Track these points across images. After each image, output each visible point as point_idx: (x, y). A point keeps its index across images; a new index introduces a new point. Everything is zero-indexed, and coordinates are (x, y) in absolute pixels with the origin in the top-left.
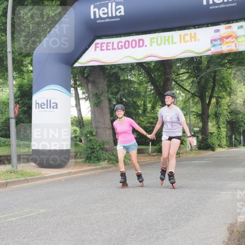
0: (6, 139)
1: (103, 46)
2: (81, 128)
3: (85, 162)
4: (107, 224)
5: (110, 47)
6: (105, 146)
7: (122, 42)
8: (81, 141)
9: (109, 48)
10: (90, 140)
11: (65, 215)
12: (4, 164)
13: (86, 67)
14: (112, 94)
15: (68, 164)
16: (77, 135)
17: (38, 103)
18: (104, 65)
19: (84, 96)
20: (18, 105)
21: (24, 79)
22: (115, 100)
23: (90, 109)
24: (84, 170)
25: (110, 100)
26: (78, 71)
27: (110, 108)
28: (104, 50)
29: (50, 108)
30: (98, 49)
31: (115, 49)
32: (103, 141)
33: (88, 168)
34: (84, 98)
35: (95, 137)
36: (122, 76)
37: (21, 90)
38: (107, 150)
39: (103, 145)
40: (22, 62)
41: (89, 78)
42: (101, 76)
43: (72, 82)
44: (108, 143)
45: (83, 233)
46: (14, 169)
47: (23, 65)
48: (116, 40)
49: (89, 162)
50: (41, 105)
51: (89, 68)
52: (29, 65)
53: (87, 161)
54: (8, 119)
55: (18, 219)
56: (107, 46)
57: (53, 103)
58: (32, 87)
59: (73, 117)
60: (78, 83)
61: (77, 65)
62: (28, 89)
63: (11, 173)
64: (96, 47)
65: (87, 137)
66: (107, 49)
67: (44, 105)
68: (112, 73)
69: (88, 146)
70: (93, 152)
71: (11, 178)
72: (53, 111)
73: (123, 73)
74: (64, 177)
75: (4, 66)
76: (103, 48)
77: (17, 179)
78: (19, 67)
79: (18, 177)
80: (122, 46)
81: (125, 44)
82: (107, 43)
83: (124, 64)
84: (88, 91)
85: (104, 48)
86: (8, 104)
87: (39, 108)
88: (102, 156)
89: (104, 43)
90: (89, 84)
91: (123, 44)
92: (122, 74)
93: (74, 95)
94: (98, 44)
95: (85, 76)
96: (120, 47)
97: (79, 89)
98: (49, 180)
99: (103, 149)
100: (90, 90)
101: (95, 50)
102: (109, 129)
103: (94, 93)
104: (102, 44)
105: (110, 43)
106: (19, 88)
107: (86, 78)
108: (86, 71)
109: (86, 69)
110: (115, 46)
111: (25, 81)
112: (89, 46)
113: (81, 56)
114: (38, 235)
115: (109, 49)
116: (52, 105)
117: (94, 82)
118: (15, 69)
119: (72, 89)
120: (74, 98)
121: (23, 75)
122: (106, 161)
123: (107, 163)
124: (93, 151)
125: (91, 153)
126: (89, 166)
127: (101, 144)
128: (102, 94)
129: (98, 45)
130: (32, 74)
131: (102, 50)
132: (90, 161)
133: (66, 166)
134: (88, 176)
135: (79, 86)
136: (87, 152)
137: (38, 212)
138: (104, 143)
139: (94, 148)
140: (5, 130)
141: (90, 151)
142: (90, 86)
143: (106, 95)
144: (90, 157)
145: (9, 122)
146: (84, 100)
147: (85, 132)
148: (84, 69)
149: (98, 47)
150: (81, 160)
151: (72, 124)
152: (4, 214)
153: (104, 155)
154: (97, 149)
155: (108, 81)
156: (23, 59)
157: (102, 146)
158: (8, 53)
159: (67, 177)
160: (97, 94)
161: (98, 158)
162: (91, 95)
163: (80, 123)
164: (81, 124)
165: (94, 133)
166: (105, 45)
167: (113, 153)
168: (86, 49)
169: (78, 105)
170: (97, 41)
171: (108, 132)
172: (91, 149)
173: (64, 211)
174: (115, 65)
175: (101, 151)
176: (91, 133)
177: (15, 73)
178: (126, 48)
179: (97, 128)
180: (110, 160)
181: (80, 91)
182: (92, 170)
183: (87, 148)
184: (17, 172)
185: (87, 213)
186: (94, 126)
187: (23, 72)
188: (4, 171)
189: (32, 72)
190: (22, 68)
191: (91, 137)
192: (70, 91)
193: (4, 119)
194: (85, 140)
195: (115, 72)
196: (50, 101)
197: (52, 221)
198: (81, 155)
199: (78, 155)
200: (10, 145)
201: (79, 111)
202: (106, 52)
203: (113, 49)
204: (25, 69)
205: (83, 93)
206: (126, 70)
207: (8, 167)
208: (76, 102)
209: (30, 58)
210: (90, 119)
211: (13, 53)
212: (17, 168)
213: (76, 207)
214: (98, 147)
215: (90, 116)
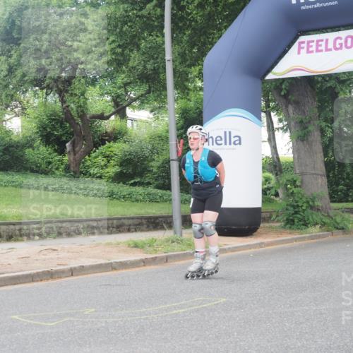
0: (164, 191)
1: (312, 46)
2: (277, 174)
3: (284, 227)
4: (322, 324)
5: (323, 48)
6: (316, 203)
7: (340, 38)
8: (277, 195)
9: (320, 48)
10: (292, 193)
11: (256, 308)
12: (162, 228)
13: (284, 80)
14: (326, 121)
15: (259, 230)
16: (271, 185)
17: (212, 137)
18: (314, 76)
19: (281, 125)
20: (182, 141)
21: (189, 100)
22: (330, 130)
23: (291, 145)
24: (283, 240)
25: (322, 131)
26: (272, 87)
27: (323, 143)
28: (312, 52)
29: (230, 144)
30: (303, 51)
31: (330, 50)
32: (312, 194)
33: (290, 237)
34: (282, 128)
35: (299, 189)
36: (341, 93)
37: (184, 117)
38: (318, 210)
39: (313, 202)
40: (187, 74)
41: (290, 97)
42: (309, 93)
43: (263, 104)
44: (321, 199)
45: (286, 336)
46: (178, 236)
47: (187, 80)
48: (331, 36)
49: (290, 228)
50: (216, 140)
51: (290, 81)
52: (197, 79)
53: (288, 226)
54: (168, 162)
55: (186, 312)
56: (318, 45)
57: (234, 137)
58: (201, 113)
59: (264, 157)
60: (272, 104)
61: (270, 77)
62: (195, 115)
63: (173, 242)
64: (300, 48)
65: (287, 189)
66: (318, 51)
67: (221, 139)
68: (325, 87)
69: (289, 203)
70: (296, 213)
71: (173, 251)
72: (233, 149)
73: (344, 88)
74: (253, 250)
75: (159, 82)
76: (311, 49)
77: (183, 252)
78: (182, 83)
79: (184, 248)
80: (341, 45)
81: (346, 42)
82: (318, 41)
83: (344, 73)
84: (287, 117)
85: (314, 48)
86: (167, 138)
87: (213, 144)
88: (311, 219)
89: (313, 41)
90: (290, 106)
91: (343, 41)
92: (342, 90)
93: (265, 124)
94: (303, 42)
95: (282, 93)
96: (338, 46)
97: (273, 114)
98: (230, 254)
99: (312, 208)
100: (292, 115)
101: (299, 53)
102: (321, 175)
103: (298, 120)
104: (309, 42)
105: (322, 40)
106: (183, 114)
107: (285, 96)
108: (283, 86)
109: (285, 82)
110: (331, 45)
111: (192, 104)
112: (289, 47)
113: (276, 63)
114: (217, 337)
115: (321, 51)
116: (233, 140)
117: (297, 103)
118: (176, 86)
119: (263, 115)
120: (266, 128)
121: (188, 94)
122: (318, 226)
123: (318, 230)
124: (296, 210)
125: (293, 214)
126: (290, 233)
127: (308, 199)
128: (309, 122)
129: (302, 45)
130: (201, 93)
131: (309, 52)
132: (293, 227)
133: (255, 233)
134: (290, 250)
135: (273, 109)
136: (288, 212)
137: (216, 303)
138: (314, 198)
139: (298, 206)
140: (163, 177)
141: (291, 210)
142: (291, 109)
143: (317, 122)
144: (293, 221)
145: (169, 166)
146: (281, 131)
147: (283, 180)
148: (281, 84)
149: (303, 48)
150: (278, 224)
151: (263, 168)
152: (166, 303)
153: (314, 217)
154: (304, 208)
155: (319, 101)
156: (189, 70)
157: (311, 203)
158: (167, 62)
159: (257, 250)
160: (301, 122)
161: (305, 221)
162: (293, 123)
163: (275, 166)
164: (278, 169)
165: (298, 183)
166: (314, 44)
167: (328, 213)
168: (285, 52)
169: (272, 139)
170: (302, 38)
171: (320, 181)
172: (294, 207)
173: (255, 302)
174: (330, 76)
175: (309, 211)
176: (294, 182)
177: (176, 92)
178: (347, 47)
179: (302, 174)
180: (324, 224)
181: (275, 118)
182: (296, 240)
183: (287, 205)
184: (182, 241)
185: (291, 306)
186: (298, 171)
187: (189, 89)
188: (163, 239)
189: (201, 89)
190: (186, 83)
191: (294, 189)
192: (259, 118)
193: (161, 162)
194: (284, 194)
195: (331, 87)
196: (230, 133)
197: (238, 316)
198: (277, 216)
199: (274, 217)
200: (171, 200)
201: (274, 148)
202: (315, 55)
203: (327, 50)
204: (191, 86)
205: (280, 121)
206: (348, 82)
207: (168, 234)
208: (269, 135)
209: (197, 68)
210: (292, 160)
211: (173, 61)
212: (181, 235)
213: (273, 295)
214: (305, 205)
215: (292, 155)
